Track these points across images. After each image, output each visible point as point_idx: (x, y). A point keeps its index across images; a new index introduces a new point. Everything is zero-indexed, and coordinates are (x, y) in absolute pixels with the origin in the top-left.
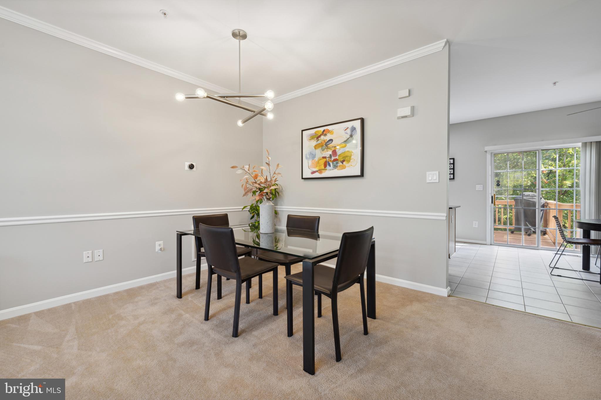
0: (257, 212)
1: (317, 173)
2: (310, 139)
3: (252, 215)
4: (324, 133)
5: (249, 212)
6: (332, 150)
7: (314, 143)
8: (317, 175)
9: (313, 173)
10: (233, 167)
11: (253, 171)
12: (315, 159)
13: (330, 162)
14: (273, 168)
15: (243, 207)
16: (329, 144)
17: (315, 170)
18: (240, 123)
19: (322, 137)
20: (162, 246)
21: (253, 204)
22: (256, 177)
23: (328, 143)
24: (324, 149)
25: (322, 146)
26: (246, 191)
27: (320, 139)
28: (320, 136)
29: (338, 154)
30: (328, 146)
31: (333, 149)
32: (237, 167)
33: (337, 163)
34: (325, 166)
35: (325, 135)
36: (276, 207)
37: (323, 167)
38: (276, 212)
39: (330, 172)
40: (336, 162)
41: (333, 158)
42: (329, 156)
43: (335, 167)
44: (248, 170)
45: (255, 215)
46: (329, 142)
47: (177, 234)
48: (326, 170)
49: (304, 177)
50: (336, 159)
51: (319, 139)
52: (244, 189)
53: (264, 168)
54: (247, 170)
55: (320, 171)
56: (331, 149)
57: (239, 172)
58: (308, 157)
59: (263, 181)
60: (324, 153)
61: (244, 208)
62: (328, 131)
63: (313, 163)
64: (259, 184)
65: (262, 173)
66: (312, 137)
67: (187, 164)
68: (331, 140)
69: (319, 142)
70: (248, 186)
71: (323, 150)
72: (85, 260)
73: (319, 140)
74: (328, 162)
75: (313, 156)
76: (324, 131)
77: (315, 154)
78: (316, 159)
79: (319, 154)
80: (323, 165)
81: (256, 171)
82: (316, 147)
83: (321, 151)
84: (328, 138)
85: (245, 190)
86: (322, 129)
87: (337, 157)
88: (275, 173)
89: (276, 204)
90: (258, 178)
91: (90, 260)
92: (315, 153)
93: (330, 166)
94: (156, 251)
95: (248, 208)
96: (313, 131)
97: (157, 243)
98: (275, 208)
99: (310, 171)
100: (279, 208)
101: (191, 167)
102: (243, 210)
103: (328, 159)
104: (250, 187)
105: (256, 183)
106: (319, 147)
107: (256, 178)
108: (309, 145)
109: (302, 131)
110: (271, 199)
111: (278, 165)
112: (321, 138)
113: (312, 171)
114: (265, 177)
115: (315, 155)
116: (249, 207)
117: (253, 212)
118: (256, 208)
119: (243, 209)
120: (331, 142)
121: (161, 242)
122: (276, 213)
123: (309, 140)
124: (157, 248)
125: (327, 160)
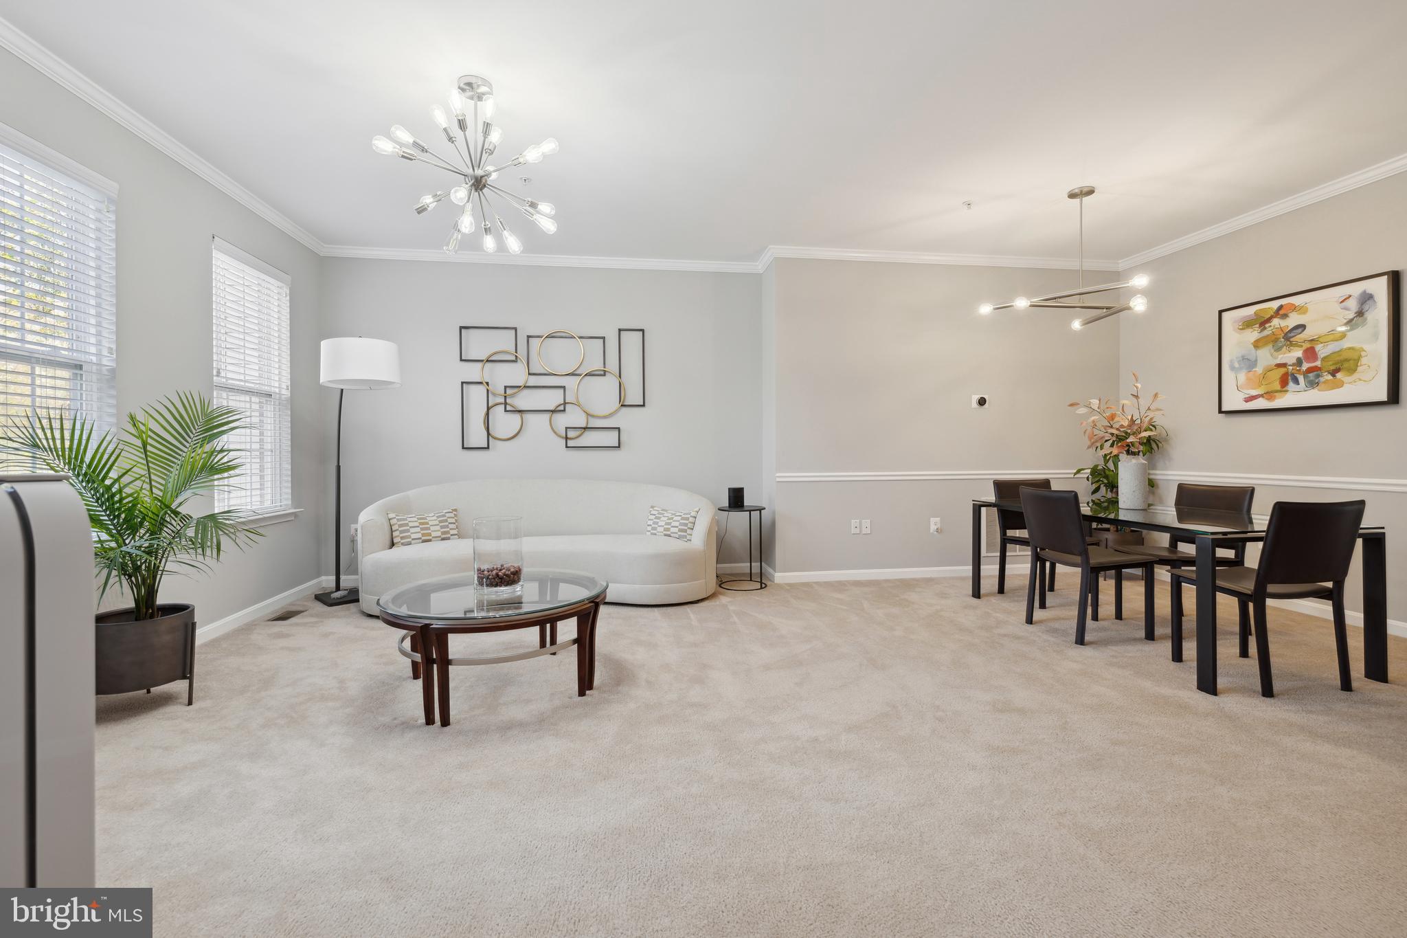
0: (1106, 481)
1: (1261, 399)
2: (1241, 327)
3: (1094, 486)
4: (1281, 312)
5: (1088, 480)
6: (1304, 348)
7: (1253, 335)
8: (1261, 404)
9: (1250, 399)
10: (1071, 405)
11: (1106, 407)
12: (1257, 369)
13: (1298, 376)
14: (1144, 402)
15: (1075, 471)
16: (1293, 337)
17: (1254, 393)
18: (1077, 325)
19: (1276, 322)
20: (939, 526)
21: (1097, 466)
22: (1112, 417)
23: (1292, 334)
24: (1282, 347)
25: (1276, 340)
26: (1092, 441)
27: (1271, 326)
28: (1269, 320)
29: (1322, 357)
30: (1291, 340)
31: (1307, 345)
32: (1078, 404)
33: (1318, 376)
34: (1284, 382)
35: (1285, 316)
36: (1151, 472)
37: (1278, 387)
38: (1152, 482)
39: (1296, 396)
40: (1315, 373)
41: (1305, 366)
42: (1295, 361)
43: (1312, 384)
44: (1098, 408)
45: (1102, 486)
46: (1294, 331)
47: (973, 504)
48: (1287, 391)
49: (1223, 409)
50: (1316, 367)
51: (1267, 325)
52: (1088, 437)
53: (1127, 402)
54: (1096, 409)
55: (1269, 395)
56: (1302, 346)
57: (1082, 411)
58: (1237, 365)
59: (1126, 423)
60: (1280, 356)
61: (1079, 471)
62: (1294, 308)
63: (1248, 379)
64: (1117, 429)
65: (1123, 410)
66: (1247, 324)
67: (976, 398)
68: (1302, 327)
69: (1266, 333)
70: (1096, 432)
71: (1278, 349)
72: (854, 531)
73: (1265, 328)
74: (1293, 374)
75: (1250, 364)
76: (1281, 307)
77: (1254, 359)
78: (1259, 369)
79: (1266, 357)
80: (1278, 382)
81: (1111, 408)
82: (1257, 344)
83: (1273, 351)
84: (1293, 320)
85: (1090, 439)
86: (1275, 305)
87: (1318, 363)
88: (1149, 409)
89: (1152, 465)
90: (1116, 420)
91: (858, 531)
92: (1256, 357)
93: (1296, 381)
94: (931, 531)
95: (1087, 473)
96: (1250, 311)
97: (933, 520)
98: (1149, 474)
99: (1242, 396)
100: (1159, 474)
101: (982, 402)
102: (1076, 476)
103: (1291, 368)
104: (1101, 434)
105: (1112, 427)
106: (1266, 344)
107: (1113, 419)
108: (1237, 341)
109: (1221, 312)
110: (1141, 454)
111: (1156, 395)
112: (1272, 324)
113: (1247, 396)
114: (1130, 418)
115: (1256, 360)
116: (1089, 471)
117: (1097, 482)
118: (1105, 473)
119: (1075, 474)
120: (1300, 330)
121: (938, 519)
122: (1152, 484)
123: (1240, 329)
124: (933, 528)
125: (1290, 371)
